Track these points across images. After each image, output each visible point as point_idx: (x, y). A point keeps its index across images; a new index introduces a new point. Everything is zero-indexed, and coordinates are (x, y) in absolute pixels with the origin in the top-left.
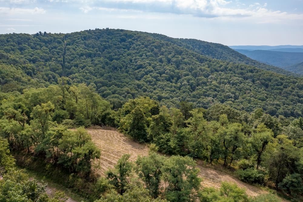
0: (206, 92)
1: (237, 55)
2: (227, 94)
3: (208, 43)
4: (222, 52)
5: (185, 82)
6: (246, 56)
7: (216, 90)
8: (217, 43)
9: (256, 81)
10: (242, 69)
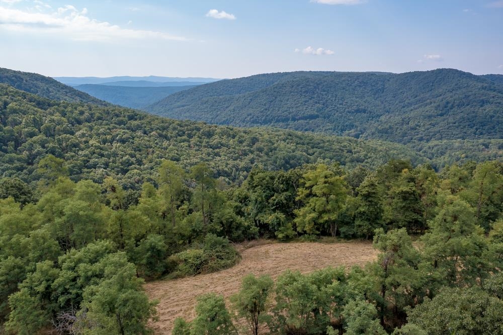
0: (88, 162)
1: (73, 92)
2: (124, 158)
3: (15, 72)
4: (47, 89)
5: (38, 148)
6: (88, 94)
7: (102, 155)
8: (30, 72)
9: (150, 132)
10: (117, 116)
